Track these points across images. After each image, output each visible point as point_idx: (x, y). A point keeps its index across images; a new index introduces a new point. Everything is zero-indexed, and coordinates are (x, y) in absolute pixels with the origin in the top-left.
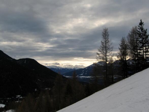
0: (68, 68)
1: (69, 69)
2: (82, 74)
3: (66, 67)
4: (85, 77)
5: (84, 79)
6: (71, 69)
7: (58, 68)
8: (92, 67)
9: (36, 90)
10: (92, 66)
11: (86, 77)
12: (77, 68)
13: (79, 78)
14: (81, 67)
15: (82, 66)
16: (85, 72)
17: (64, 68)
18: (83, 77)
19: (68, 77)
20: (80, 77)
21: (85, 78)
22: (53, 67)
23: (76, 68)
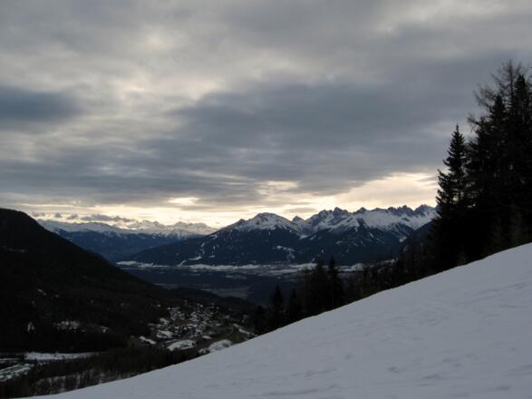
0: (150, 233)
1: (152, 235)
2: (197, 258)
3: (144, 228)
4: (208, 267)
5: (205, 274)
6: (160, 238)
7: (113, 233)
8: (235, 232)
9: (29, 327)
10: (236, 228)
11: (214, 268)
12: (184, 234)
13: (188, 271)
14: (198, 227)
15: (203, 226)
16: (209, 250)
17: (136, 233)
18: (201, 266)
19: (147, 265)
20: (192, 267)
21: (207, 271)
22: (95, 230)
23: (179, 234)
